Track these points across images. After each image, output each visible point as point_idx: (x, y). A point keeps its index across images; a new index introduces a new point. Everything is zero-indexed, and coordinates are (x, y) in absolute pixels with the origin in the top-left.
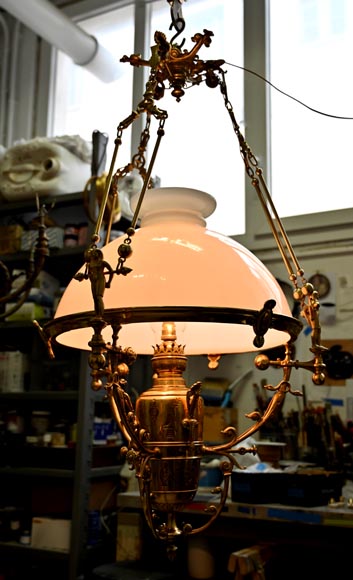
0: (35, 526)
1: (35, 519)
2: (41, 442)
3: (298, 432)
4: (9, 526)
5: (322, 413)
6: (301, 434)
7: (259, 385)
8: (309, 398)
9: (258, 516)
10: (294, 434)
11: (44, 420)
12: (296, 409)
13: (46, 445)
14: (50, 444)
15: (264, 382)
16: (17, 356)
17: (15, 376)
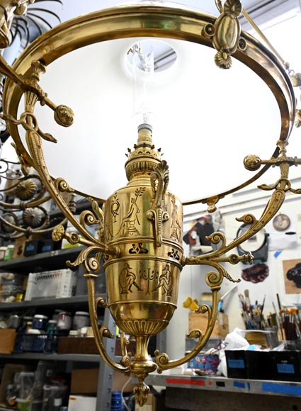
0: (71, 402)
1: (71, 396)
2: (80, 334)
3: (276, 330)
4: (53, 402)
5: (295, 313)
6: (279, 331)
7: (243, 294)
8: (283, 304)
9: (253, 391)
10: (273, 332)
11: (83, 318)
12: (273, 312)
13: (82, 336)
14: (85, 335)
15: (247, 293)
16: (67, 272)
17: (65, 287)
